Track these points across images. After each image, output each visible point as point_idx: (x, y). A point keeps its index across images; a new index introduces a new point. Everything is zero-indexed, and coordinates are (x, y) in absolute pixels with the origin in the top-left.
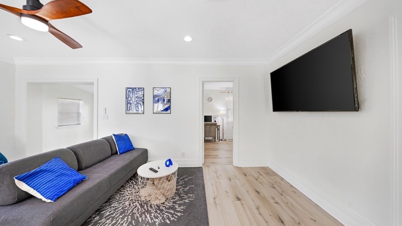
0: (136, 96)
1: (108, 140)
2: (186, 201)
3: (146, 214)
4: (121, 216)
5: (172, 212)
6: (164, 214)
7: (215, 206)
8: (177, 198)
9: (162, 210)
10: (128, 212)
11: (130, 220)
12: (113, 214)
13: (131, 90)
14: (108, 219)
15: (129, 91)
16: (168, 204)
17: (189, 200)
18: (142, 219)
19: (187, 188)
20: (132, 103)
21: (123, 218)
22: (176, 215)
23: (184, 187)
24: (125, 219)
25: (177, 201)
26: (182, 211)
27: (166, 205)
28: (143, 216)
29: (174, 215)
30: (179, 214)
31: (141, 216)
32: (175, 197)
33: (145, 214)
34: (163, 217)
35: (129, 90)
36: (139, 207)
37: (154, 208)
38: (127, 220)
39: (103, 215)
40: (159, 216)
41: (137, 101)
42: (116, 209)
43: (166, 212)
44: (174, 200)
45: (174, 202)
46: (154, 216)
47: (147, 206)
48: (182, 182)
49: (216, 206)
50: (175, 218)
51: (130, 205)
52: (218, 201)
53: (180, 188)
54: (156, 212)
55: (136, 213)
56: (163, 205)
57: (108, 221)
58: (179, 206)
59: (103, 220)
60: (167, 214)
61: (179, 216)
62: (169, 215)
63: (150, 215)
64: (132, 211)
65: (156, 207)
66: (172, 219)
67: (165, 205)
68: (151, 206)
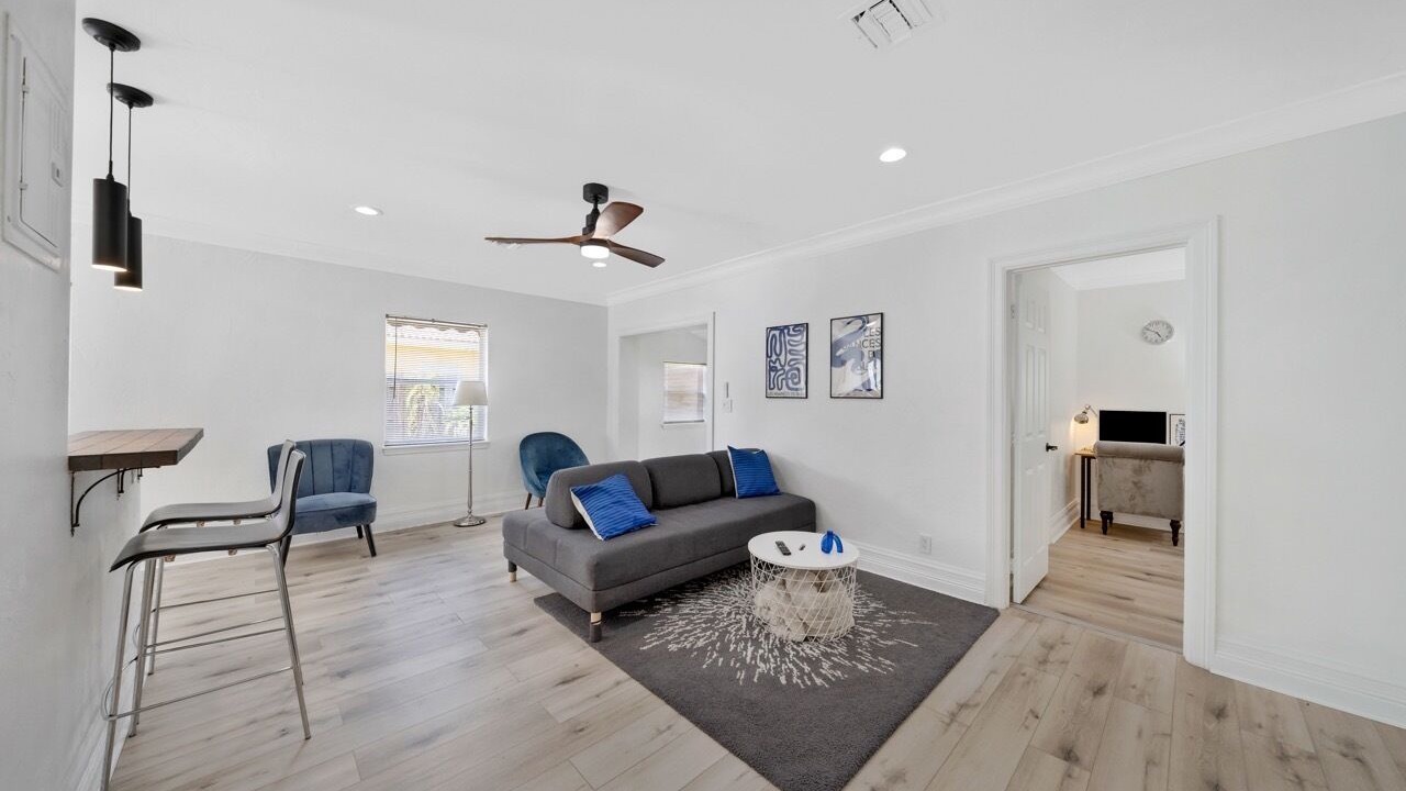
0: (789, 347)
1: (717, 459)
2: (861, 667)
3: (749, 644)
4: (704, 625)
5: (807, 669)
6: (785, 662)
7: (943, 722)
8: (842, 650)
9: (784, 654)
10: (719, 624)
11: (714, 638)
12: (694, 615)
13: (777, 333)
14: (683, 620)
15: (774, 336)
16: (808, 651)
17: (868, 668)
18: (736, 648)
19: (890, 643)
20: (779, 367)
21: (704, 630)
22: (811, 679)
23: (882, 637)
24: (708, 633)
25: (835, 655)
26: (830, 679)
27: (803, 650)
28: (742, 645)
29: (805, 677)
30: (819, 681)
31: (737, 643)
32: (835, 645)
33: (747, 643)
34: (780, 666)
35: (773, 332)
36: (744, 626)
37: (771, 641)
38: (710, 637)
39: (679, 608)
40: (772, 660)
41: (792, 363)
42: (703, 610)
43: (790, 662)
44: (829, 650)
45: (826, 655)
46: (762, 656)
47: (760, 632)
48: (885, 623)
49: (949, 725)
50: (803, 682)
51: (729, 614)
52: (968, 717)
53: (866, 633)
54: (771, 651)
55: (731, 633)
56: (795, 647)
57: (680, 622)
58: (831, 667)
59: (675, 617)
60: (791, 666)
61: (816, 684)
62: (795, 671)
63: (756, 650)
64: (727, 626)
65: (777, 642)
66: (795, 680)
67: (799, 649)
68: (767, 636)
